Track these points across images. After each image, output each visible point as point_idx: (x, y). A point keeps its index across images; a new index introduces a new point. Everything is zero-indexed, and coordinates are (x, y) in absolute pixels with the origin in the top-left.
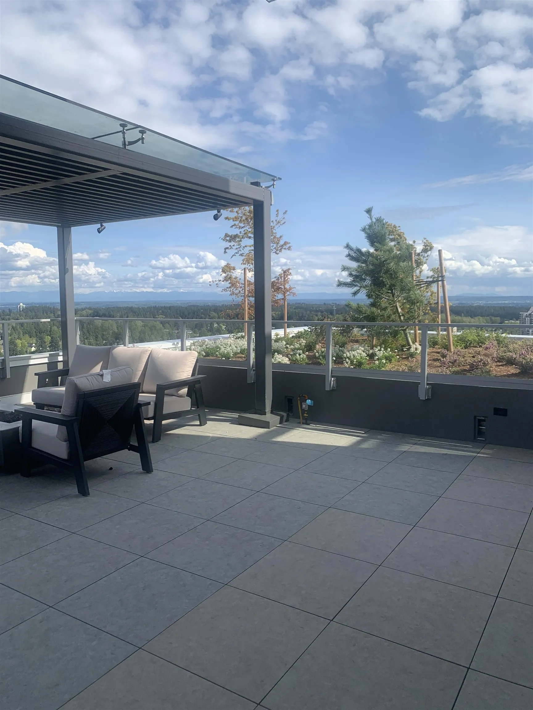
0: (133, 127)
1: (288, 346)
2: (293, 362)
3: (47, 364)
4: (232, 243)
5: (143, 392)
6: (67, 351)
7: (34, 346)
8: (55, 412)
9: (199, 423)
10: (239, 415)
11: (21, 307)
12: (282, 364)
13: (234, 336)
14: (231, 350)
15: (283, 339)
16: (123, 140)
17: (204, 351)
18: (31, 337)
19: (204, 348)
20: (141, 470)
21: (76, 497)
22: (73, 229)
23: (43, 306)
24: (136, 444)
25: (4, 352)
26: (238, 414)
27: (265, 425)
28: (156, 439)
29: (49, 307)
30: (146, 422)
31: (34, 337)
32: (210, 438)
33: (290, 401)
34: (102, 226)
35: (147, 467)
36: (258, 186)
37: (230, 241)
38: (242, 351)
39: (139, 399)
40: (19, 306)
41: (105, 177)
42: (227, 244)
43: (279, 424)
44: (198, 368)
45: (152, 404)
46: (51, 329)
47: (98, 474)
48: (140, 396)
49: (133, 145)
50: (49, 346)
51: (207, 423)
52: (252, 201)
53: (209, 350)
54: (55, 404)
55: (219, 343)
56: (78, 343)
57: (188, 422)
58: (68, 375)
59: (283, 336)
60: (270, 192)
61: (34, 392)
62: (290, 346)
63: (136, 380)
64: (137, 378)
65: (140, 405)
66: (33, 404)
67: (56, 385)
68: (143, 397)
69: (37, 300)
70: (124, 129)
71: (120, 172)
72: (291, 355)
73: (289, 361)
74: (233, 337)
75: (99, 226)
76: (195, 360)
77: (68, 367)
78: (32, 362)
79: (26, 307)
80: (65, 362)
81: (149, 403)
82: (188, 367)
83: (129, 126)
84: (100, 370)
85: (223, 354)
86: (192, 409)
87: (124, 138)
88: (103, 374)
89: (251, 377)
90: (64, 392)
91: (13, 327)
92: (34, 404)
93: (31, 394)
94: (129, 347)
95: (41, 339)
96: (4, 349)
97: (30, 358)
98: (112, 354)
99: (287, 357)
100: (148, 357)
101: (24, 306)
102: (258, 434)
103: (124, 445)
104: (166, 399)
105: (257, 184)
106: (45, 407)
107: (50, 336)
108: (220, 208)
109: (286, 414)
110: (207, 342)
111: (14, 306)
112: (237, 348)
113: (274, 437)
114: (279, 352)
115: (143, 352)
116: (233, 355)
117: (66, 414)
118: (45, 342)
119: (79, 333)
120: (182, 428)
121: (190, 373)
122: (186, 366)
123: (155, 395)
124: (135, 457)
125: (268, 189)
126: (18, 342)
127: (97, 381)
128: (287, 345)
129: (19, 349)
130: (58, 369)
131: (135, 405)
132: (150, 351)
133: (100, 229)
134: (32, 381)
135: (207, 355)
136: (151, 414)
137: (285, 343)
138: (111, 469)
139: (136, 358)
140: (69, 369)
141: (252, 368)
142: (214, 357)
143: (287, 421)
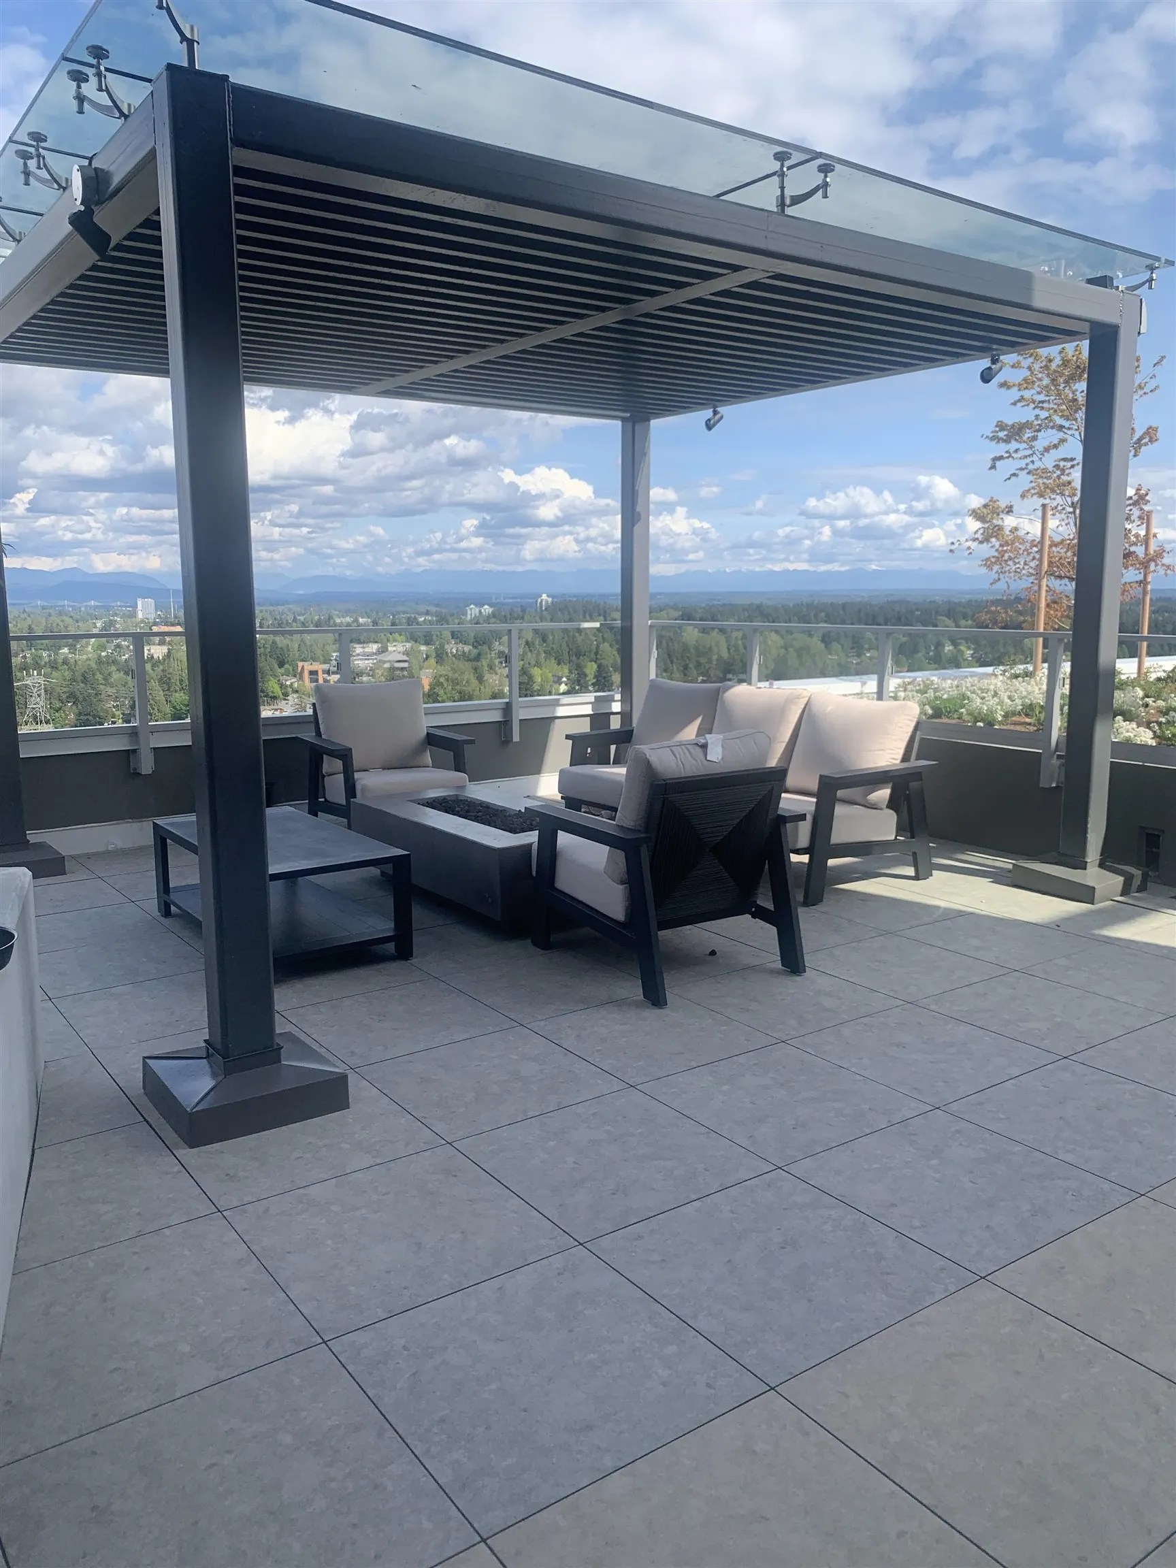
0: (804, 157)
1: (1150, 701)
2: (1165, 742)
3: (589, 718)
4: (1014, 445)
5: (787, 791)
6: (629, 692)
7: (564, 682)
8: (602, 817)
9: (913, 874)
10: (1014, 865)
11: (544, 603)
12: (1135, 744)
13: (1005, 671)
14: (997, 705)
15: (1135, 684)
16: (779, 194)
17: (929, 704)
18: (559, 664)
19: (930, 696)
20: (778, 965)
21: (638, 1005)
22: (654, 423)
23: (586, 599)
24: (771, 906)
25: (510, 691)
26: (1013, 862)
27: (1084, 894)
28: (813, 898)
29: (595, 602)
30: (794, 858)
31: (565, 664)
32: (941, 911)
33: (1152, 840)
34: (715, 413)
35: (792, 961)
36: (1106, 287)
37: (1007, 440)
38: (1029, 709)
39: (781, 806)
40: (539, 600)
41: (733, 289)
42: (1001, 449)
43: (1121, 896)
44: (919, 744)
45: (809, 818)
46: (598, 647)
47: (686, 961)
48: (786, 798)
49: (799, 205)
50: (593, 684)
51: (932, 876)
52: (1086, 327)
53: (941, 703)
54: (602, 802)
55: (967, 688)
56: (653, 676)
57: (888, 867)
58: (630, 742)
59: (1135, 676)
60: (1139, 301)
61: (562, 773)
62: (1154, 702)
63: (773, 762)
64: (774, 758)
65: (782, 820)
66: (560, 799)
67: (605, 761)
68: (790, 802)
69: (573, 588)
70: (782, 166)
71: (768, 272)
72: (1160, 724)
73: (1152, 738)
74: (1001, 674)
75: (708, 413)
76: (913, 724)
77: (631, 726)
78: (561, 711)
79: (552, 602)
80: (626, 716)
81: (802, 817)
82: (895, 740)
83: (797, 157)
84: (697, 736)
85: (976, 714)
86: (898, 838)
87: (782, 188)
88: (707, 742)
89: (1051, 776)
90: (623, 779)
91: (527, 643)
92: (562, 798)
93: (558, 776)
94: (760, 688)
95: (579, 667)
96: (510, 686)
97: (557, 703)
98: (723, 703)
99: (1149, 728)
100: (800, 711)
101: (550, 600)
102: (1064, 915)
103: (742, 905)
104: (840, 810)
105: (1103, 282)
106: (583, 806)
107: (596, 662)
108: (998, 352)
109: (1140, 872)
110: (938, 684)
111: (531, 600)
112: (1012, 701)
113: (1105, 925)
114: (1128, 717)
115: (791, 700)
116: (1003, 716)
117: (624, 825)
118: (586, 675)
119: (655, 653)
120: (872, 880)
121: (898, 753)
122: (889, 736)
123: (815, 800)
124: (767, 934)
125: (1134, 292)
126: (537, 673)
127: (692, 757)
128: (1147, 699)
129: (536, 687)
130: (611, 728)
131: (770, 817)
132: (807, 699)
133: (712, 422)
134: (558, 753)
135: (938, 713)
136: (803, 840)
137: (1140, 693)
138: (713, 953)
139: (775, 713)
140: (633, 730)
141: (1055, 752)
142: (954, 719)
143: (1142, 889)
